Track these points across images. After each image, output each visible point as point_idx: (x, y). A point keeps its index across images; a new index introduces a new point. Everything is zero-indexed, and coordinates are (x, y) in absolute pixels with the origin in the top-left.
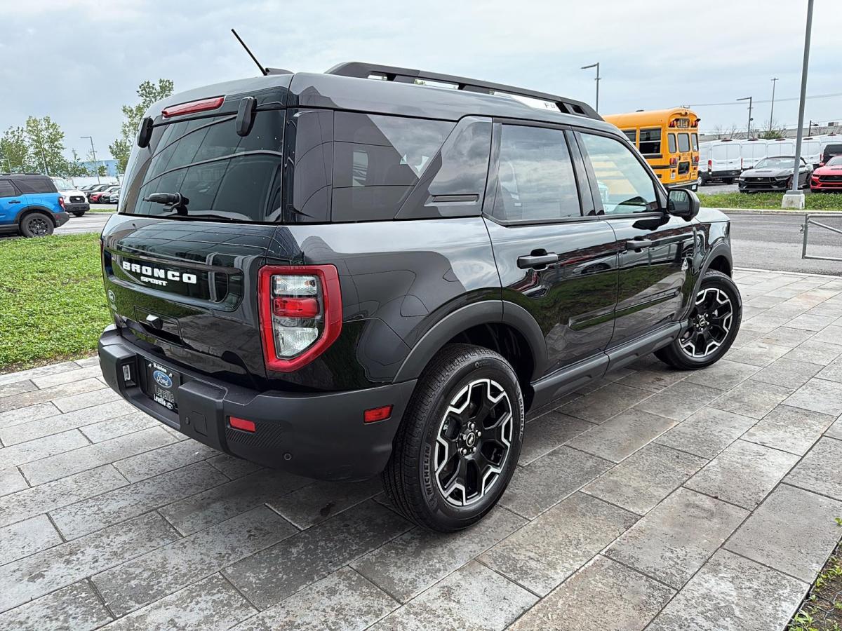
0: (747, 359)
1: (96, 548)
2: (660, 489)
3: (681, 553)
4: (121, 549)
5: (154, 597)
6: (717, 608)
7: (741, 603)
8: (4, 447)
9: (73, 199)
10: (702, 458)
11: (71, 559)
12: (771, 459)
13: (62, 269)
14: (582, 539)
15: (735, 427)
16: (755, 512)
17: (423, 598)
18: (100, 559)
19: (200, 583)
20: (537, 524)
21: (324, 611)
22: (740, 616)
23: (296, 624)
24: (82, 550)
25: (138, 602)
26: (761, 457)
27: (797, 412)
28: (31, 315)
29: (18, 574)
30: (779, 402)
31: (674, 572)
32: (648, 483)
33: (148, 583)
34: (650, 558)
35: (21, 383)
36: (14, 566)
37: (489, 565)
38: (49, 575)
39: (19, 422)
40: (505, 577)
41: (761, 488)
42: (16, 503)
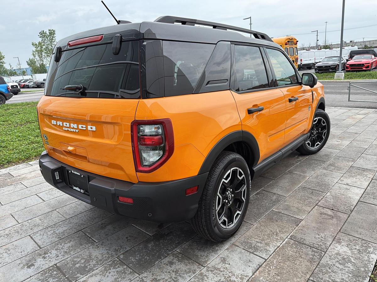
0: (333, 147)
1: (57, 250)
2: (308, 207)
3: (323, 235)
4: (68, 250)
5: (89, 271)
6: (344, 259)
7: (353, 256)
8: (2, 205)
9: (12, 86)
10: (323, 192)
11: (46, 256)
12: (353, 191)
13: (13, 120)
14: (278, 232)
15: (334, 178)
16: (351, 215)
17: (213, 263)
18: (60, 255)
19: (109, 263)
20: (257, 226)
21: (169, 272)
22: (354, 262)
23: (158, 279)
24: (50, 251)
25: (81, 274)
26: (348, 190)
27: (359, 169)
28: (3, 142)
29: (22, 265)
30: (351, 166)
31: (322, 244)
32: (302, 205)
33: (85, 265)
34: (310, 238)
35: (4, 174)
36: (18, 262)
37: (240, 246)
38: (36, 265)
39: (7, 193)
40: (248, 251)
41: (351, 204)
42: (13, 231)
